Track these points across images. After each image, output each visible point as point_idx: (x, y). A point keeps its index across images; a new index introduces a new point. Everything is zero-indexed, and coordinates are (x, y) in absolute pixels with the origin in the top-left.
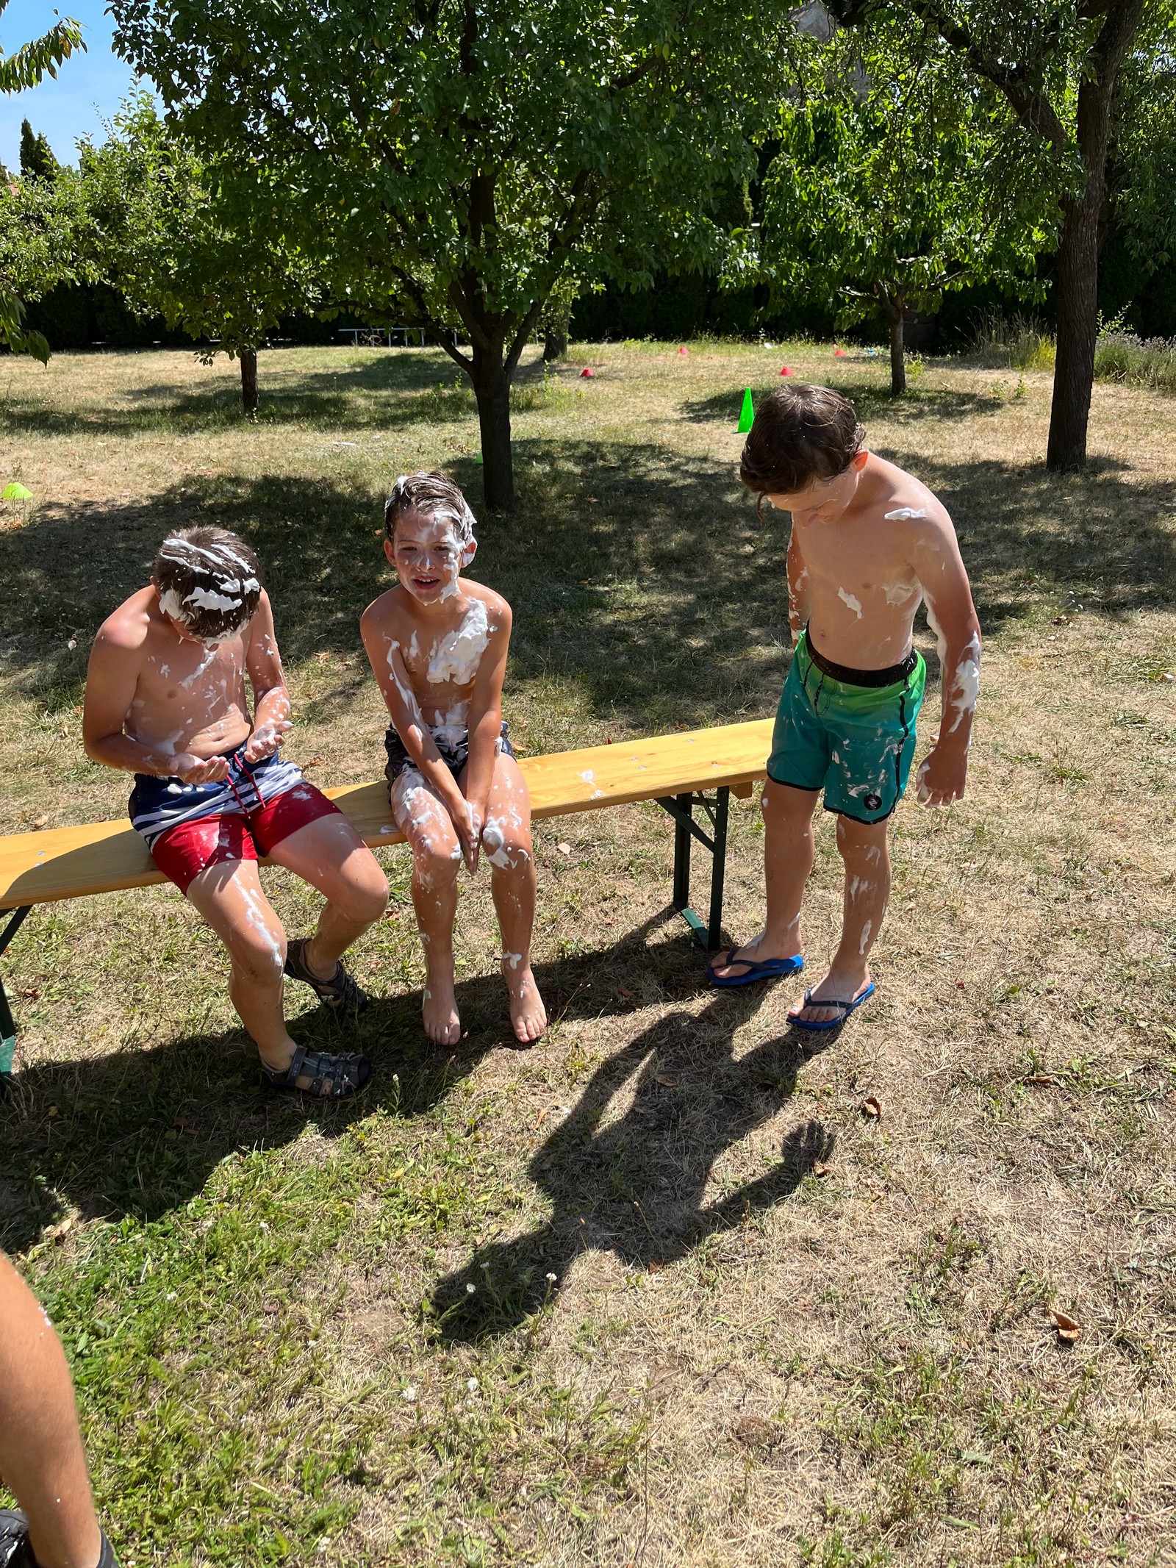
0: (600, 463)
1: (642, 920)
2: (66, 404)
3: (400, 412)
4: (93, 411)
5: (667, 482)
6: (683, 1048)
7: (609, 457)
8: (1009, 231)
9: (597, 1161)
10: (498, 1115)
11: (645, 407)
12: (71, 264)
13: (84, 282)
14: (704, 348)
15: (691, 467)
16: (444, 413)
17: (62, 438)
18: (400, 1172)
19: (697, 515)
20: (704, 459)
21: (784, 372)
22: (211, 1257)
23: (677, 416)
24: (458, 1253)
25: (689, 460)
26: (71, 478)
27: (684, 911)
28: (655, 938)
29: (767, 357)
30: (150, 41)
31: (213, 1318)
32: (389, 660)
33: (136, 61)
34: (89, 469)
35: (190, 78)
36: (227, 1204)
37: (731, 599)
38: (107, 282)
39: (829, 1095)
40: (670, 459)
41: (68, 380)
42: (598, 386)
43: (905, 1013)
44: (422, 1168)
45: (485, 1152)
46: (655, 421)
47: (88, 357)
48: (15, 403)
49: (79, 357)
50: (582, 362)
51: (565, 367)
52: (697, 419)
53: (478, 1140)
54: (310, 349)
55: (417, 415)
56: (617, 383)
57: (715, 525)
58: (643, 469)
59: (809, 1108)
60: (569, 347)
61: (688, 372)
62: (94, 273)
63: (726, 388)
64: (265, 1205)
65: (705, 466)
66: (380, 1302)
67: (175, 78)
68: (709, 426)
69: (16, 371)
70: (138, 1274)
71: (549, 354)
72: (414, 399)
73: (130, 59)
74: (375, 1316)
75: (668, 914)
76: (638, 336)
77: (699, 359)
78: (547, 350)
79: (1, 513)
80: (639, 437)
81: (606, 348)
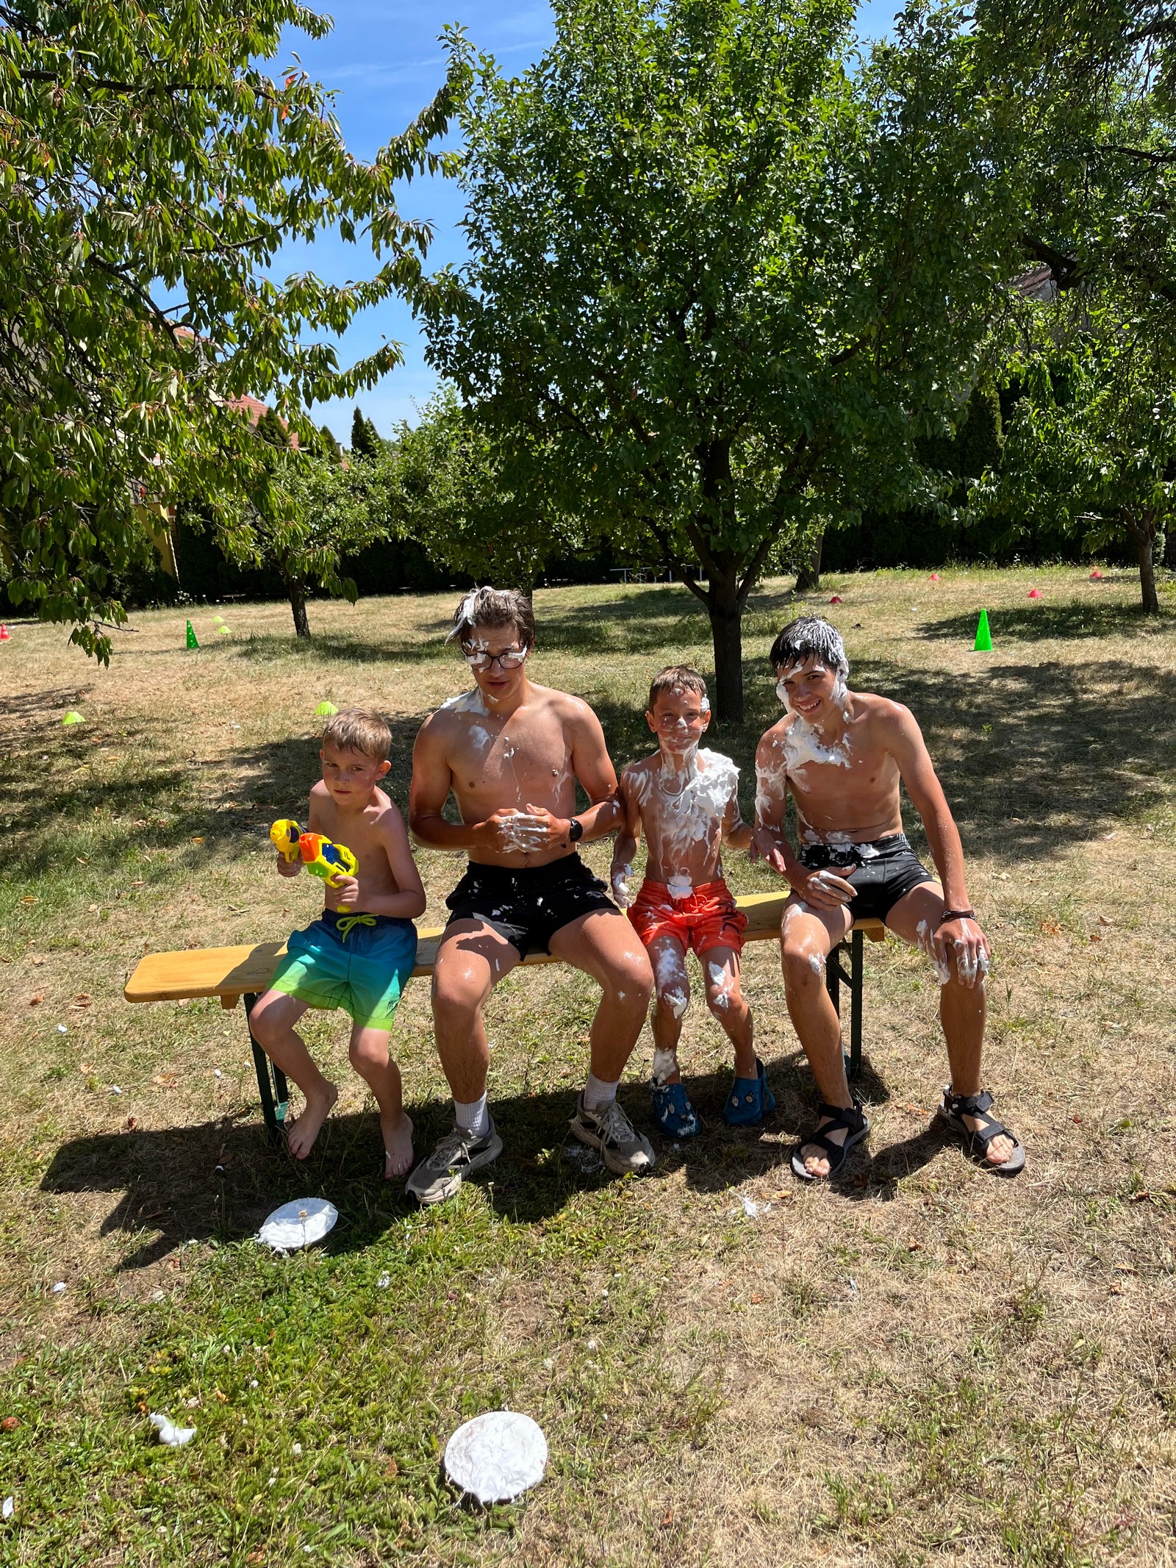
3: (653, 638)
4: (394, 643)
11: (886, 629)
12: (386, 525)
13: (395, 538)
14: (955, 575)
18: (563, 1216)
21: (1032, 595)
23: (913, 635)
29: (1018, 581)
30: (453, 351)
33: (442, 367)
38: (414, 537)
41: (377, 620)
42: (846, 610)
44: (580, 1214)
46: (892, 641)
47: (395, 599)
48: (332, 638)
49: (388, 600)
50: (834, 590)
51: (816, 594)
52: (930, 638)
53: (627, 1199)
54: (582, 587)
56: (864, 608)
60: (821, 578)
61: (934, 598)
62: (403, 531)
67: (472, 379)
68: (945, 645)
69: (336, 613)
71: (803, 585)
72: (664, 626)
73: (438, 367)
76: (890, 563)
77: (949, 584)
78: (799, 581)
79: (313, 726)
80: (874, 656)
81: (858, 577)
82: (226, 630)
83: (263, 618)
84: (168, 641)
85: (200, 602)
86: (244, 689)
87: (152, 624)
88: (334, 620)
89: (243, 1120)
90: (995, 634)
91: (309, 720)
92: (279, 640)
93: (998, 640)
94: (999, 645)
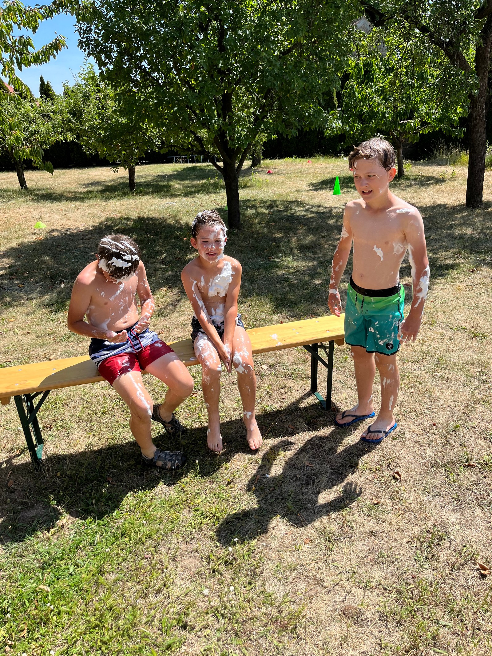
0: (276, 209)
1: (298, 397)
2: (59, 190)
3: (193, 190)
4: (69, 192)
5: (304, 216)
6: (316, 450)
7: (279, 206)
8: (447, 109)
9: (281, 497)
10: (240, 478)
11: (294, 185)
12: (61, 134)
13: (66, 141)
14: (318, 160)
15: (314, 210)
16: (211, 190)
17: (58, 203)
18: (200, 501)
19: (317, 229)
20: (319, 206)
22: (123, 535)
23: (307, 188)
25: (313, 206)
26: (62, 219)
27: (315, 393)
28: (304, 404)
29: (344, 163)
30: (93, 43)
31: (124, 560)
32: (193, 289)
33: (87, 51)
34: (68, 216)
35: (109, 57)
36: (129, 513)
38: (75, 140)
39: (379, 470)
40: (305, 206)
41: (60, 180)
42: (274, 177)
43: (411, 436)
44: (208, 499)
45: (234, 493)
46: (298, 191)
48: (39, 190)
49: (64, 171)
51: (260, 169)
52: (316, 190)
53: (231, 488)
54: (156, 165)
55: (200, 191)
56: (282, 176)
57: (325, 233)
58: (294, 211)
59: (370, 476)
60: (262, 162)
61: (312, 171)
62: (70, 137)
63: (328, 177)
64: (144, 514)
65: (319, 209)
66: (192, 554)
67: (103, 57)
68: (321, 192)
69: (39, 177)
70: (94, 541)
71: (254, 165)
72: (199, 184)
73: (85, 50)
74: (190, 560)
75: (309, 394)
76: (291, 156)
77: (316, 165)
78: (253, 163)
79: (34, 234)
80: (292, 198)
81: (277, 162)
88: (39, 181)
89: (18, 458)
90: (342, 187)
91: (32, 231)
92: (13, 191)
93: (344, 190)
94: (344, 193)
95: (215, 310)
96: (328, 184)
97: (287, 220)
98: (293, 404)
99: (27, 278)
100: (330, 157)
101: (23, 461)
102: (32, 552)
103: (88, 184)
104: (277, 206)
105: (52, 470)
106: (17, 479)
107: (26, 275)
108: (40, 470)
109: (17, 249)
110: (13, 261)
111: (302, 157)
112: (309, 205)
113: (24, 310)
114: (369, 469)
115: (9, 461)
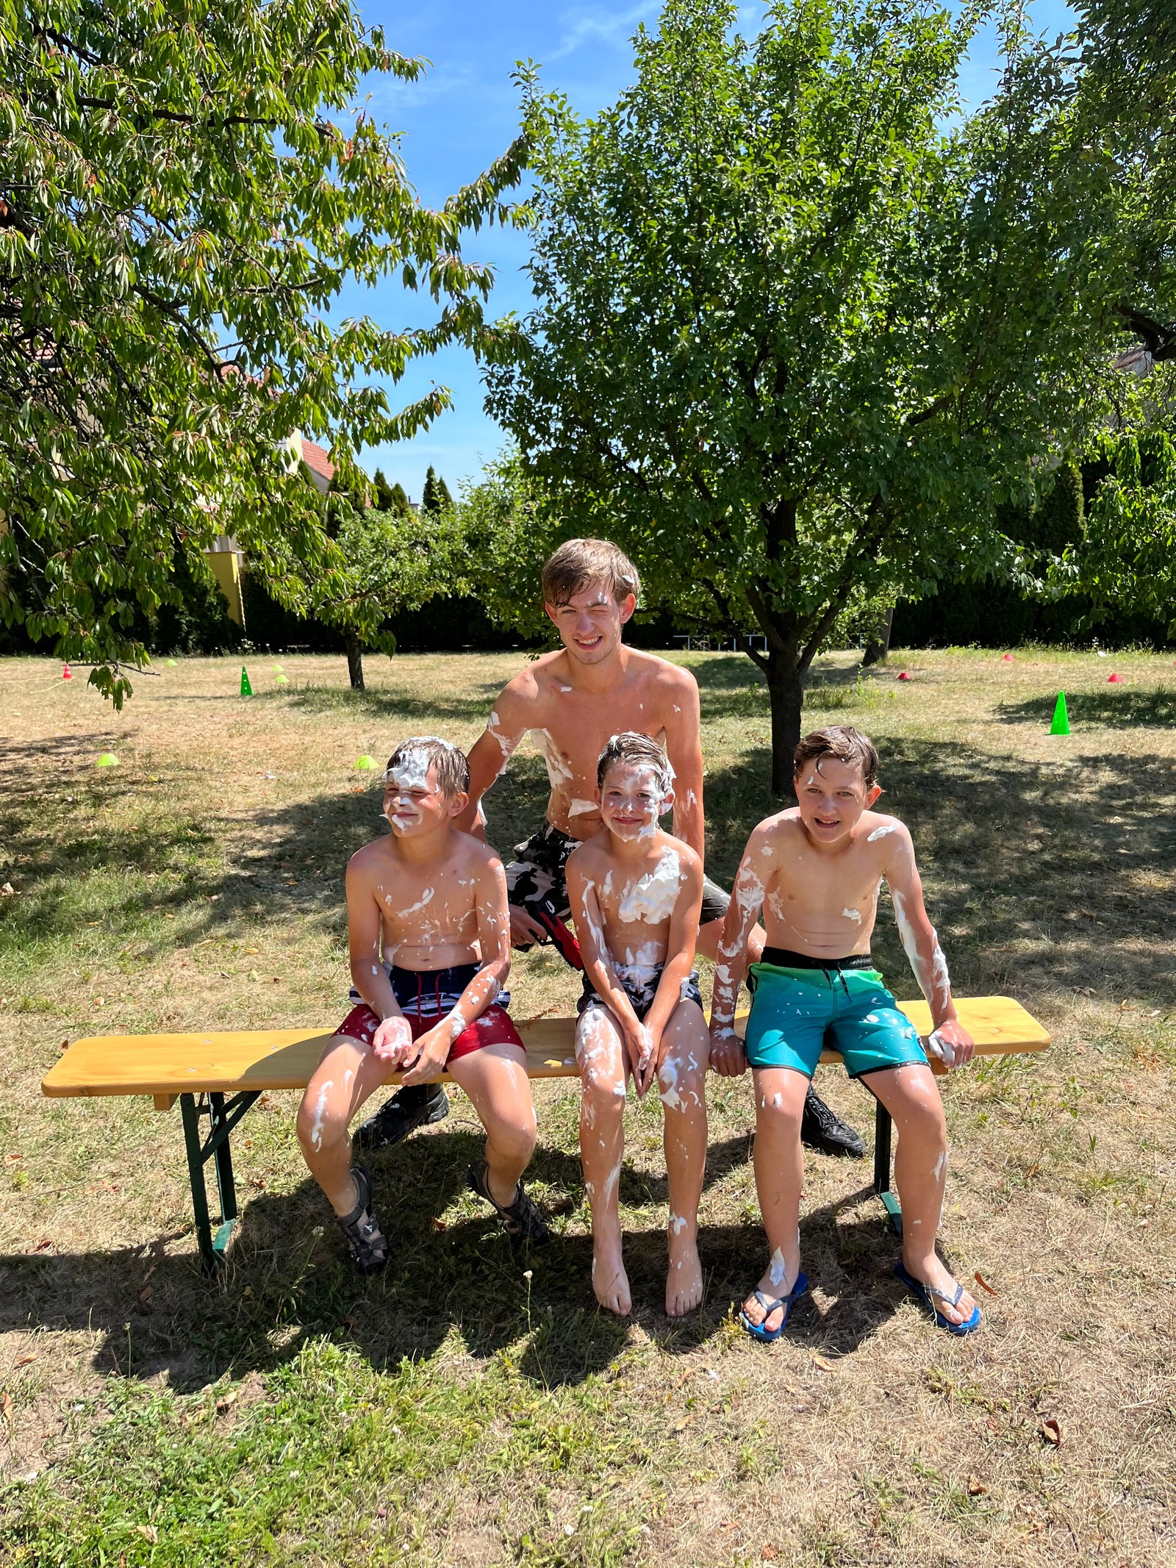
0: (898, 757)
1: (836, 1197)
2: (427, 695)
3: (712, 708)
4: (447, 700)
5: (967, 777)
6: (851, 1333)
7: (906, 752)
9: (734, 1433)
10: (644, 1366)
11: (957, 708)
12: (446, 580)
13: (455, 594)
14: (1031, 655)
15: (992, 765)
16: (754, 708)
17: (415, 721)
18: (536, 1405)
19: (987, 810)
20: (1008, 758)
21: (1112, 679)
22: (344, 1452)
23: (988, 717)
24: (572, 1497)
25: (991, 758)
27: (883, 1194)
28: (847, 1218)
29: (1097, 664)
30: (513, 402)
31: (331, 1509)
32: (584, 899)
33: (500, 418)
35: (544, 430)
36: (371, 1405)
37: (1006, 892)
38: (474, 595)
39: (1004, 1410)
40: (971, 757)
41: (434, 676)
42: (913, 688)
43: (1113, 1337)
44: (557, 1404)
45: (622, 1401)
46: (963, 722)
47: (456, 657)
48: (386, 692)
49: (449, 657)
50: (903, 666)
51: (883, 670)
52: (1010, 721)
53: (618, 1389)
55: (725, 710)
56: (934, 686)
57: (1007, 820)
58: (941, 765)
59: (978, 1420)
60: (890, 653)
61: (1008, 677)
62: (464, 587)
63: (1045, 693)
64: (404, 1413)
65: (1009, 764)
66: (485, 1528)
67: (531, 431)
68: (1018, 727)
70: (279, 1454)
71: (868, 660)
72: (729, 697)
73: (496, 416)
74: (477, 1541)
75: (866, 1195)
76: (963, 643)
77: (1023, 666)
78: (867, 655)
79: (350, 780)
80: (943, 735)
81: (928, 654)
82: (284, 680)
83: (323, 669)
84: (224, 687)
85: (264, 651)
86: (289, 738)
87: (213, 670)
88: (393, 674)
89: (178, 1242)
90: (1074, 720)
91: (347, 773)
92: (334, 693)
93: (1079, 726)
94: (1078, 731)
95: (634, 954)
96: (1040, 709)
97: (919, 785)
98: (823, 1212)
99: (309, 868)
100: (1065, 649)
101: (183, 1251)
102: (147, 1452)
103: (492, 685)
104: (901, 753)
105: (238, 1280)
106: (162, 1287)
107: (309, 862)
108: (214, 1276)
109: (306, 808)
110: (293, 832)
111: (992, 647)
112: (982, 754)
113: (283, 932)
114: (981, 1404)
115: (157, 1246)
